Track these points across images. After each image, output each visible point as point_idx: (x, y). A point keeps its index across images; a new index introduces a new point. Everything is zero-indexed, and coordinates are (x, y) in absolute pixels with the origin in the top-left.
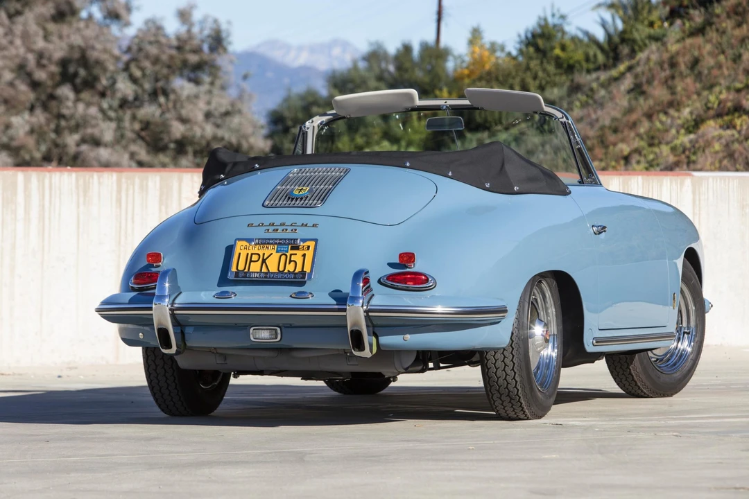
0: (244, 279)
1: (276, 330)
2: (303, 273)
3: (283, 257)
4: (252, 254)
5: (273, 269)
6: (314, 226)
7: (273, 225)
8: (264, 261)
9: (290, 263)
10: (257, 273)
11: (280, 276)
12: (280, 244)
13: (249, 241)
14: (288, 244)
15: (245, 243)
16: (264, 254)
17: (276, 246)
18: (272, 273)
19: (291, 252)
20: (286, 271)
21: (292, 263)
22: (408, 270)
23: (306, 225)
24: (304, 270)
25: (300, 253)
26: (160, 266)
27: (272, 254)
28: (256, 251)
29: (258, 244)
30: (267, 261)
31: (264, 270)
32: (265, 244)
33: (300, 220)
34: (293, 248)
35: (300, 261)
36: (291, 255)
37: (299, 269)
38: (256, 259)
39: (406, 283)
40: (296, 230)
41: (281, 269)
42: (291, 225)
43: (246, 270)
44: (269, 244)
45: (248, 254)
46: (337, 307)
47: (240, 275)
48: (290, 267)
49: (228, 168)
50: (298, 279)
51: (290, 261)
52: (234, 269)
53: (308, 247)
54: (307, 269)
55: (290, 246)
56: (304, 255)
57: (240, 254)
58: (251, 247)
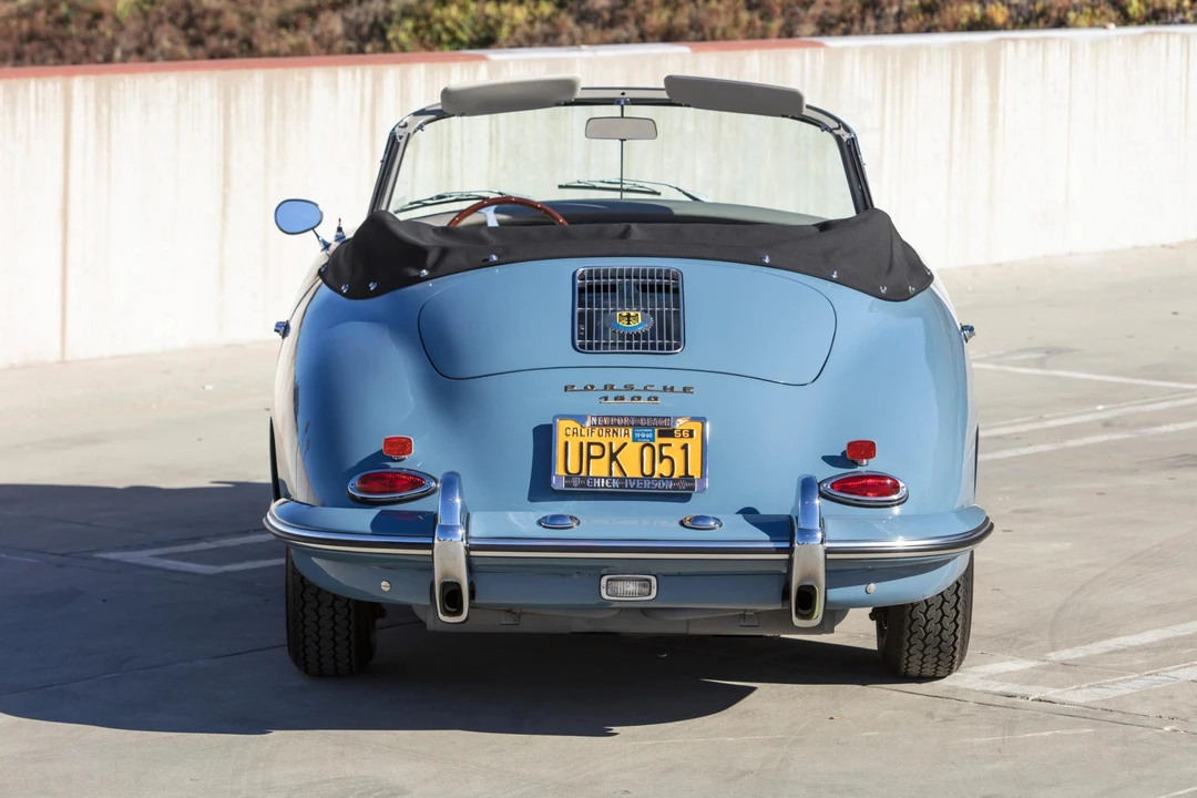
0: (582, 490)
1: (649, 580)
2: (687, 477)
3: (647, 451)
4: (589, 444)
5: (633, 471)
6: (685, 390)
7: (612, 388)
8: (613, 457)
9: (661, 461)
10: (606, 478)
11: (647, 484)
12: (638, 426)
13: (580, 419)
14: (653, 427)
15: (572, 424)
16: (611, 444)
17: (631, 430)
18: (632, 479)
19: (659, 441)
20: (656, 476)
21: (666, 461)
22: (859, 469)
23: (672, 389)
24: (690, 474)
25: (676, 443)
26: (404, 459)
27: (625, 444)
28: (595, 438)
29: (597, 425)
30: (618, 457)
31: (616, 473)
32: (610, 425)
33: (659, 379)
34: (662, 434)
35: (678, 458)
36: (661, 446)
37: (679, 472)
38: (599, 454)
39: (865, 495)
40: (656, 399)
41: (647, 471)
42: (645, 388)
43: (584, 474)
44: (616, 425)
45: (581, 444)
46: (771, 545)
47: (576, 482)
48: (663, 469)
49: (432, 258)
50: (680, 490)
51: (662, 458)
52: (559, 470)
53: (691, 433)
54: (694, 471)
55: (656, 430)
56: (685, 447)
57: (566, 443)
58: (584, 432)
